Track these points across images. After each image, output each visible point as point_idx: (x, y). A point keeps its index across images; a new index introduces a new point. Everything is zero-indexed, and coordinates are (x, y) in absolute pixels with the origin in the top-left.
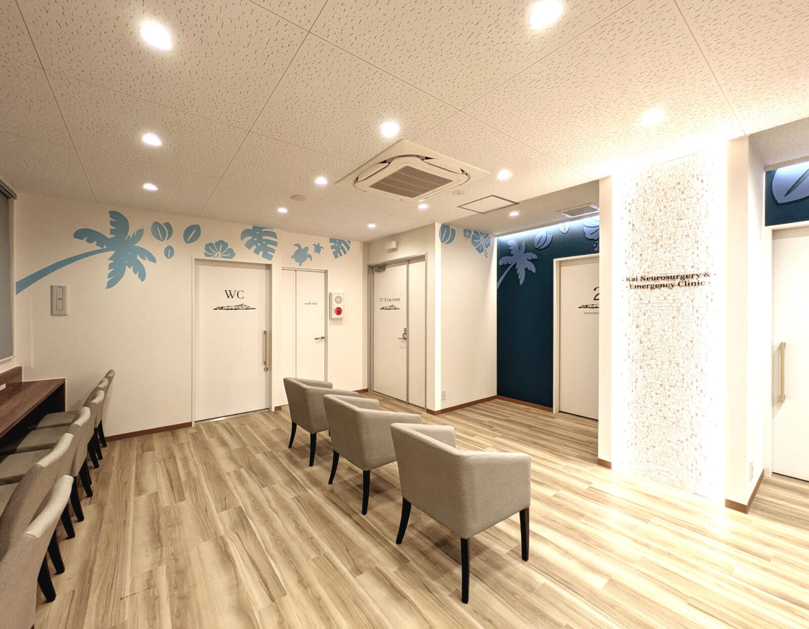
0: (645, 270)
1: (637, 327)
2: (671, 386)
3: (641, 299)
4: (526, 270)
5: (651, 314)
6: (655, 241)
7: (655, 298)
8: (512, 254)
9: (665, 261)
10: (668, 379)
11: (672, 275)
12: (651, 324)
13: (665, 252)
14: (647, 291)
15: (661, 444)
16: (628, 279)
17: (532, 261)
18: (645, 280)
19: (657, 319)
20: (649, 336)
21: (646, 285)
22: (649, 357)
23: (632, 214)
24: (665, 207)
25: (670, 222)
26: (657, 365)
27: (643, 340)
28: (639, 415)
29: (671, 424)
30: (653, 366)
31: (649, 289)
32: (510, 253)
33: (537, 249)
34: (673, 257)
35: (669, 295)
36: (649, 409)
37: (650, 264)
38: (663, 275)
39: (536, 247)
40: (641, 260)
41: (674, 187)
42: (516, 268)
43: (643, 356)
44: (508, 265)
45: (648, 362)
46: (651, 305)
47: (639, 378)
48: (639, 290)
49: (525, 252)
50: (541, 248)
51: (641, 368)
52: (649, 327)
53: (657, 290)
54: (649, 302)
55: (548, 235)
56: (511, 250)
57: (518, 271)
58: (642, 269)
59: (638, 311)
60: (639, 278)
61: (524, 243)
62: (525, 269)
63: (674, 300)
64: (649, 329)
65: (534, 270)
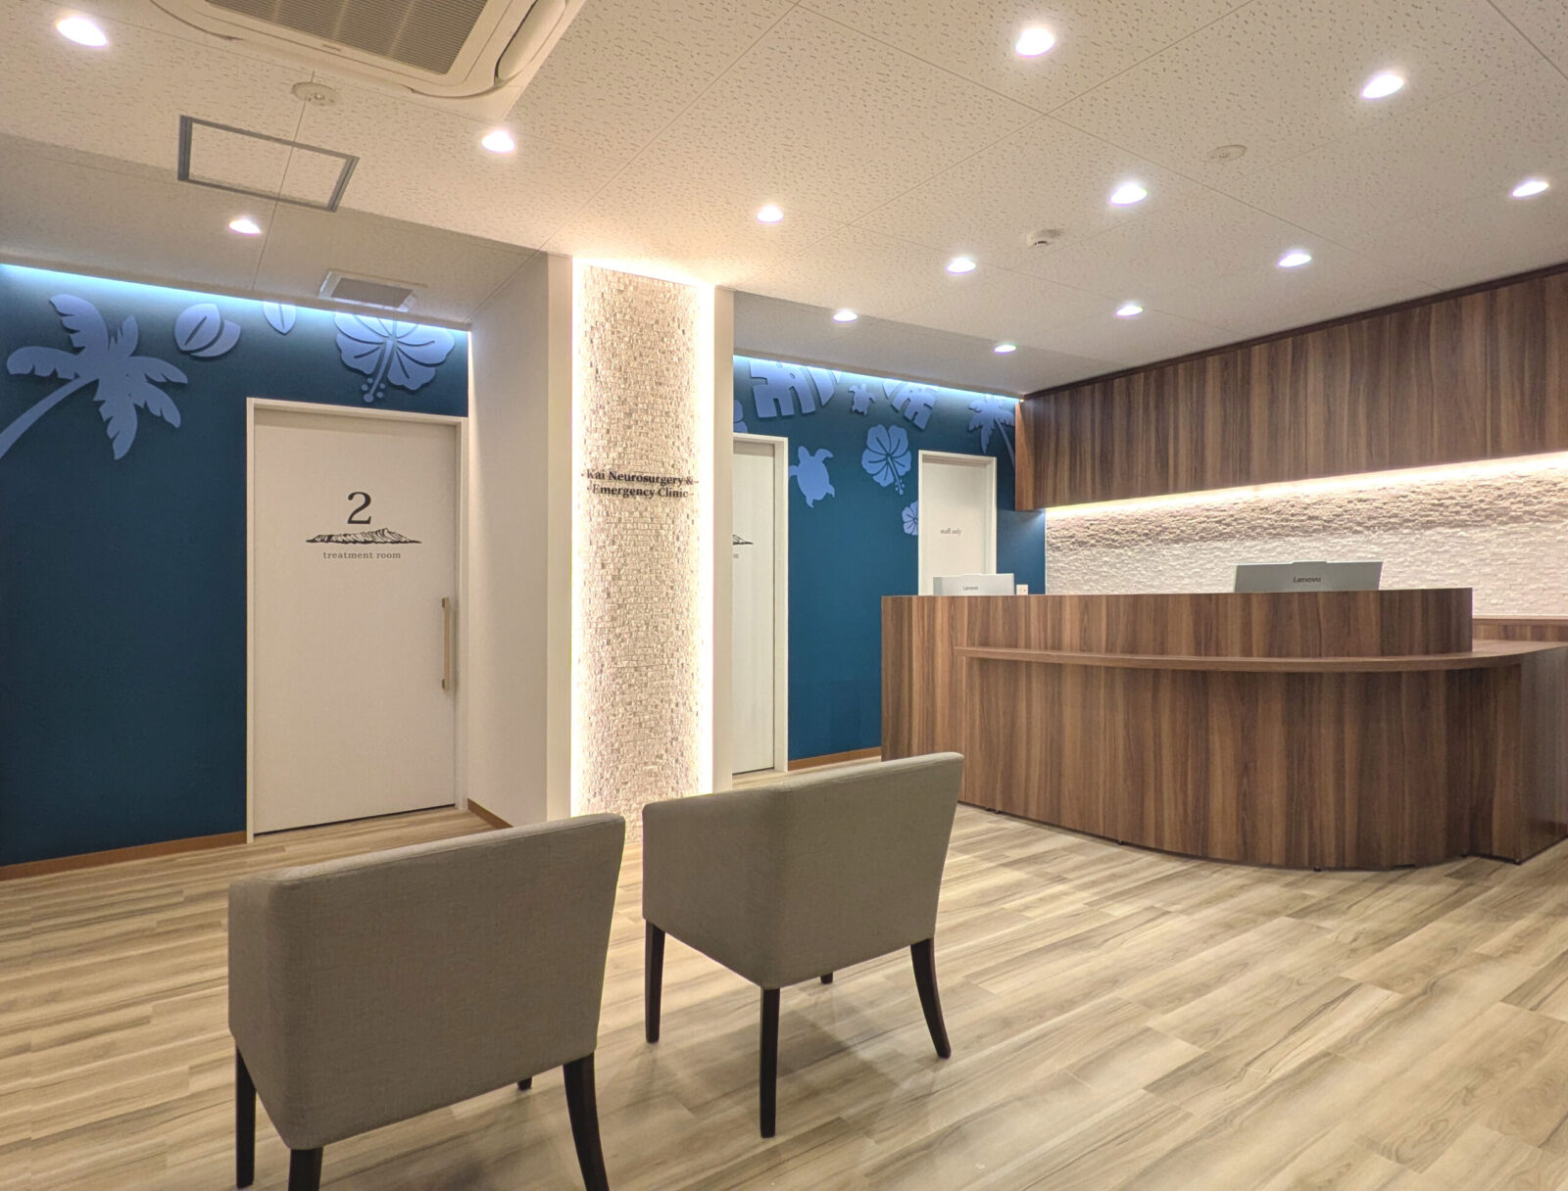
0: (614, 460)
1: (603, 566)
2: (647, 667)
3: (608, 515)
4: (142, 412)
5: (623, 543)
6: (628, 411)
7: (627, 514)
8: (76, 344)
9: (642, 449)
10: (645, 655)
11: (652, 476)
12: (622, 561)
13: (640, 433)
14: (617, 500)
15: (637, 772)
16: (590, 475)
17: (166, 386)
18: (615, 478)
19: (630, 551)
20: (621, 583)
21: (617, 488)
22: (620, 621)
23: (595, 348)
24: (641, 355)
25: (647, 383)
26: (631, 634)
27: (612, 590)
28: (606, 734)
29: (647, 732)
30: (626, 636)
31: (620, 496)
32: (70, 341)
33: (187, 353)
34: (651, 445)
35: (646, 509)
36: (620, 715)
37: (620, 450)
38: (638, 474)
39: (184, 348)
40: (609, 441)
41: (652, 325)
42: (97, 398)
43: (612, 620)
44: (55, 381)
45: (618, 631)
46: (622, 525)
47: (606, 664)
48: (606, 497)
49: (135, 354)
50: (200, 354)
51: (608, 643)
52: (619, 565)
53: (630, 499)
54: (620, 519)
55: (225, 322)
56: (73, 331)
57: (105, 412)
58: (610, 460)
59: (603, 536)
60: (607, 474)
61: (132, 319)
62: (137, 407)
63: (652, 519)
64: (619, 570)
65: (174, 417)
